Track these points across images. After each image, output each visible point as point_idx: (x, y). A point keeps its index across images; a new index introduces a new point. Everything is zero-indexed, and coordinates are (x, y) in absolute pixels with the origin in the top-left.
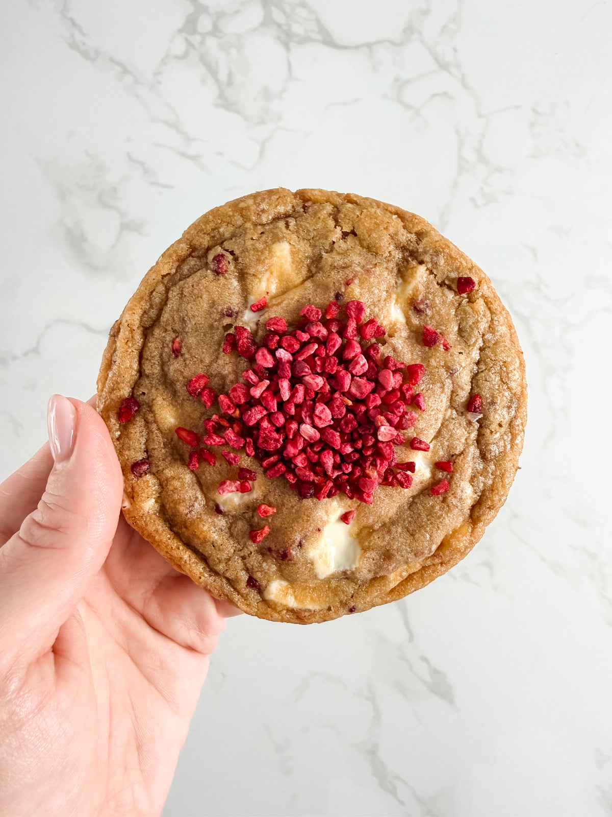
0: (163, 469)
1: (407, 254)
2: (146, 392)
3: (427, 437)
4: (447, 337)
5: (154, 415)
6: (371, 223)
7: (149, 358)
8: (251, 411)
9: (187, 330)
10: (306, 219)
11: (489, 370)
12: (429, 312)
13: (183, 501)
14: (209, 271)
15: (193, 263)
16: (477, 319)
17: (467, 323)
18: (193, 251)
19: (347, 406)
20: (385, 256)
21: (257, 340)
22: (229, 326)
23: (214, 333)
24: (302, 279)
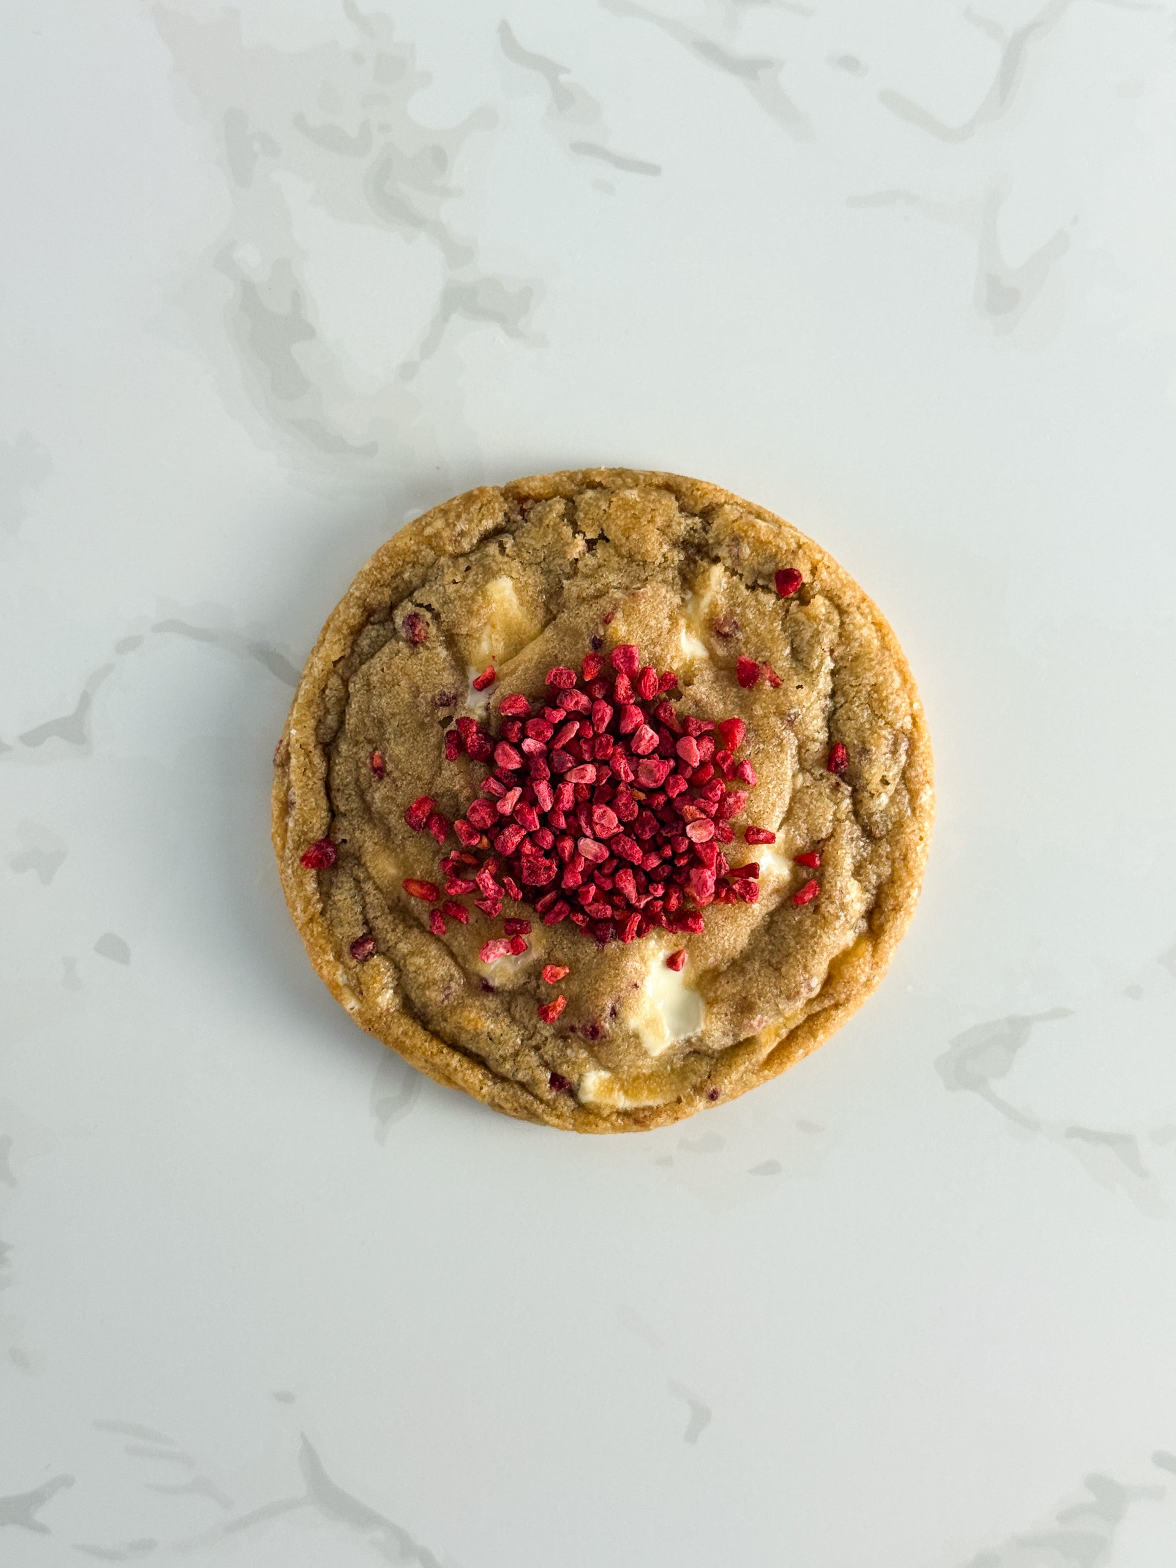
0: (396, 944)
1: (692, 551)
2: (347, 838)
3: (772, 823)
4: (775, 667)
5: (366, 870)
6: (626, 517)
7: (341, 788)
8: (503, 834)
9: (387, 736)
10: (529, 532)
11: (852, 703)
12: (740, 635)
13: (434, 984)
14: (401, 643)
15: (374, 634)
16: (817, 629)
17: (802, 639)
18: (369, 616)
19: (639, 802)
20: (657, 563)
21: (492, 733)
22: (448, 720)
23: (429, 734)
24: (539, 626)
